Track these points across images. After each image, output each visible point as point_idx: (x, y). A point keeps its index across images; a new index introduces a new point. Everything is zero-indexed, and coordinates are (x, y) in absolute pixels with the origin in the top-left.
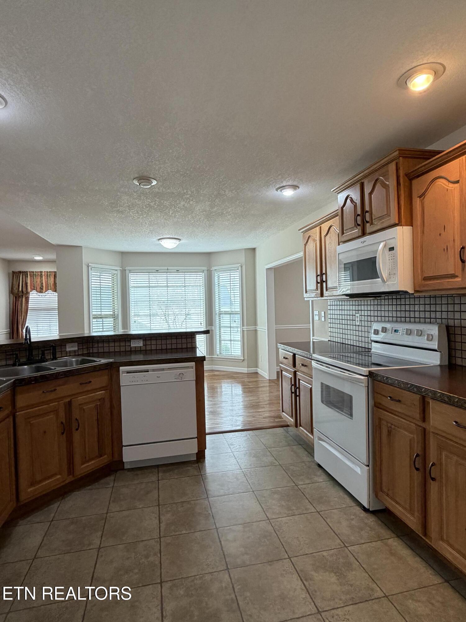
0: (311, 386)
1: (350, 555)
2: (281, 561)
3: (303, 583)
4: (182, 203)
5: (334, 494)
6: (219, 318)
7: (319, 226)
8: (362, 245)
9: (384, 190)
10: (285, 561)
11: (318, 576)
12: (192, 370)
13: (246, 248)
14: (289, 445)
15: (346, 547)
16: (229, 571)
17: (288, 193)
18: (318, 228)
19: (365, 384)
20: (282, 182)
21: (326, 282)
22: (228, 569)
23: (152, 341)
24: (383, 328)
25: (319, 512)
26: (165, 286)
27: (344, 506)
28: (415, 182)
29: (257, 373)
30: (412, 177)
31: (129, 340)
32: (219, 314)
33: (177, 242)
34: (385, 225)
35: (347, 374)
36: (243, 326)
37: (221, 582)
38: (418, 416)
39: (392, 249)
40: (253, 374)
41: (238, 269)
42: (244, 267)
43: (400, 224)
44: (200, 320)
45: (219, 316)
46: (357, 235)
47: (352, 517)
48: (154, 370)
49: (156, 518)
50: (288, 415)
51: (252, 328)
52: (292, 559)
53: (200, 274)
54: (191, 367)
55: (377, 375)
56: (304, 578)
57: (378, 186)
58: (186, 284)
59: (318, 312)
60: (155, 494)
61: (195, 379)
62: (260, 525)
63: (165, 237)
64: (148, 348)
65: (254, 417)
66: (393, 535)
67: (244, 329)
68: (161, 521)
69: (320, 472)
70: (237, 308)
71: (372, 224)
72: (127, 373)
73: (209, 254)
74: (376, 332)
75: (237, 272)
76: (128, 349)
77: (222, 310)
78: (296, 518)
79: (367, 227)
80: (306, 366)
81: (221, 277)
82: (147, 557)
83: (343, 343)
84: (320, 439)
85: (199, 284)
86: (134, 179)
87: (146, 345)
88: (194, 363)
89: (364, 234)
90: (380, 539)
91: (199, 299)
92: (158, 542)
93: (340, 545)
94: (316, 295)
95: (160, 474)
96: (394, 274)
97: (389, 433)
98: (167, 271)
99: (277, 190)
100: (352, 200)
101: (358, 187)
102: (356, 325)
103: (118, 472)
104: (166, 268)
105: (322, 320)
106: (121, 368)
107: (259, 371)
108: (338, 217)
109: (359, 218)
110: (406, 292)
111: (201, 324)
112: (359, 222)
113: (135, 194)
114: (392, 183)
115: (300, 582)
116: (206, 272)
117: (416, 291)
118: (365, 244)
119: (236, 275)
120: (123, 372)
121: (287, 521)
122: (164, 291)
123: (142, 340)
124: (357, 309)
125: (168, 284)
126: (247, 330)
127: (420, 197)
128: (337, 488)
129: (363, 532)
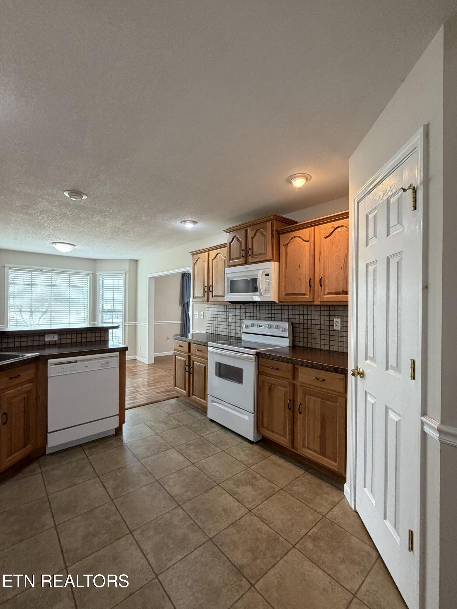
0: (204, 365)
1: (254, 473)
2: (214, 488)
3: (233, 497)
4: (98, 218)
5: (229, 437)
6: (102, 315)
7: (208, 252)
8: (246, 270)
9: (263, 237)
10: (216, 487)
11: (241, 490)
12: (117, 358)
13: (131, 259)
14: (184, 410)
15: (249, 467)
16: (181, 507)
17: (189, 226)
18: (206, 254)
19: (253, 360)
20: (188, 218)
21: (212, 291)
22: (179, 505)
23: (67, 336)
24: (251, 324)
25: (224, 451)
26: (49, 285)
27: (238, 443)
28: (282, 236)
29: (136, 359)
30: (280, 233)
31: (43, 334)
32: (102, 312)
33: (72, 247)
34: (262, 259)
35: (239, 354)
36: (125, 322)
37: (179, 515)
38: (290, 377)
39: (267, 275)
40: (131, 361)
41: (122, 275)
42: (128, 274)
43: (272, 260)
44: (84, 317)
45: (102, 313)
46: (241, 263)
47: (245, 449)
48: (82, 361)
49: (100, 486)
50: (181, 388)
51: (132, 323)
52: (220, 485)
53: (85, 277)
54: (116, 356)
55: (262, 354)
56: (233, 494)
57: (258, 234)
58: (70, 285)
59: (197, 312)
60: (89, 469)
61: (119, 366)
62: (189, 469)
63: (61, 241)
64: (63, 341)
65: (149, 394)
66: (272, 454)
67: (125, 325)
68: (106, 488)
69: (214, 425)
70: (120, 307)
71: (253, 257)
72: (55, 365)
73: (95, 260)
74: (247, 327)
75: (121, 277)
76: (42, 343)
77: (104, 308)
78: (211, 458)
79: (249, 259)
80: (201, 351)
81: (104, 280)
82: (107, 518)
83: (218, 334)
84: (213, 401)
85: (84, 285)
86: (65, 191)
87: (61, 339)
88: (118, 353)
89: (246, 263)
90: (265, 457)
91: (83, 298)
92: (112, 504)
93: (245, 468)
94: (203, 300)
95: (87, 452)
96: (269, 290)
97: (270, 389)
98: (53, 271)
99: (181, 222)
100: (238, 239)
101: (243, 232)
102: (228, 322)
103: (40, 459)
104: (51, 268)
105: (201, 318)
106: (49, 361)
107: (138, 358)
108: (226, 248)
109: (243, 252)
110: (274, 302)
111: (85, 320)
112: (243, 255)
113: (57, 203)
114: (269, 234)
115: (231, 497)
116: (91, 275)
117: (280, 302)
118: (247, 270)
119: (120, 281)
120: (51, 364)
121: (206, 462)
122: (48, 289)
123: (57, 335)
124: (230, 311)
125: (52, 284)
126: (128, 325)
127: (285, 246)
128: (229, 433)
129: (255, 456)
